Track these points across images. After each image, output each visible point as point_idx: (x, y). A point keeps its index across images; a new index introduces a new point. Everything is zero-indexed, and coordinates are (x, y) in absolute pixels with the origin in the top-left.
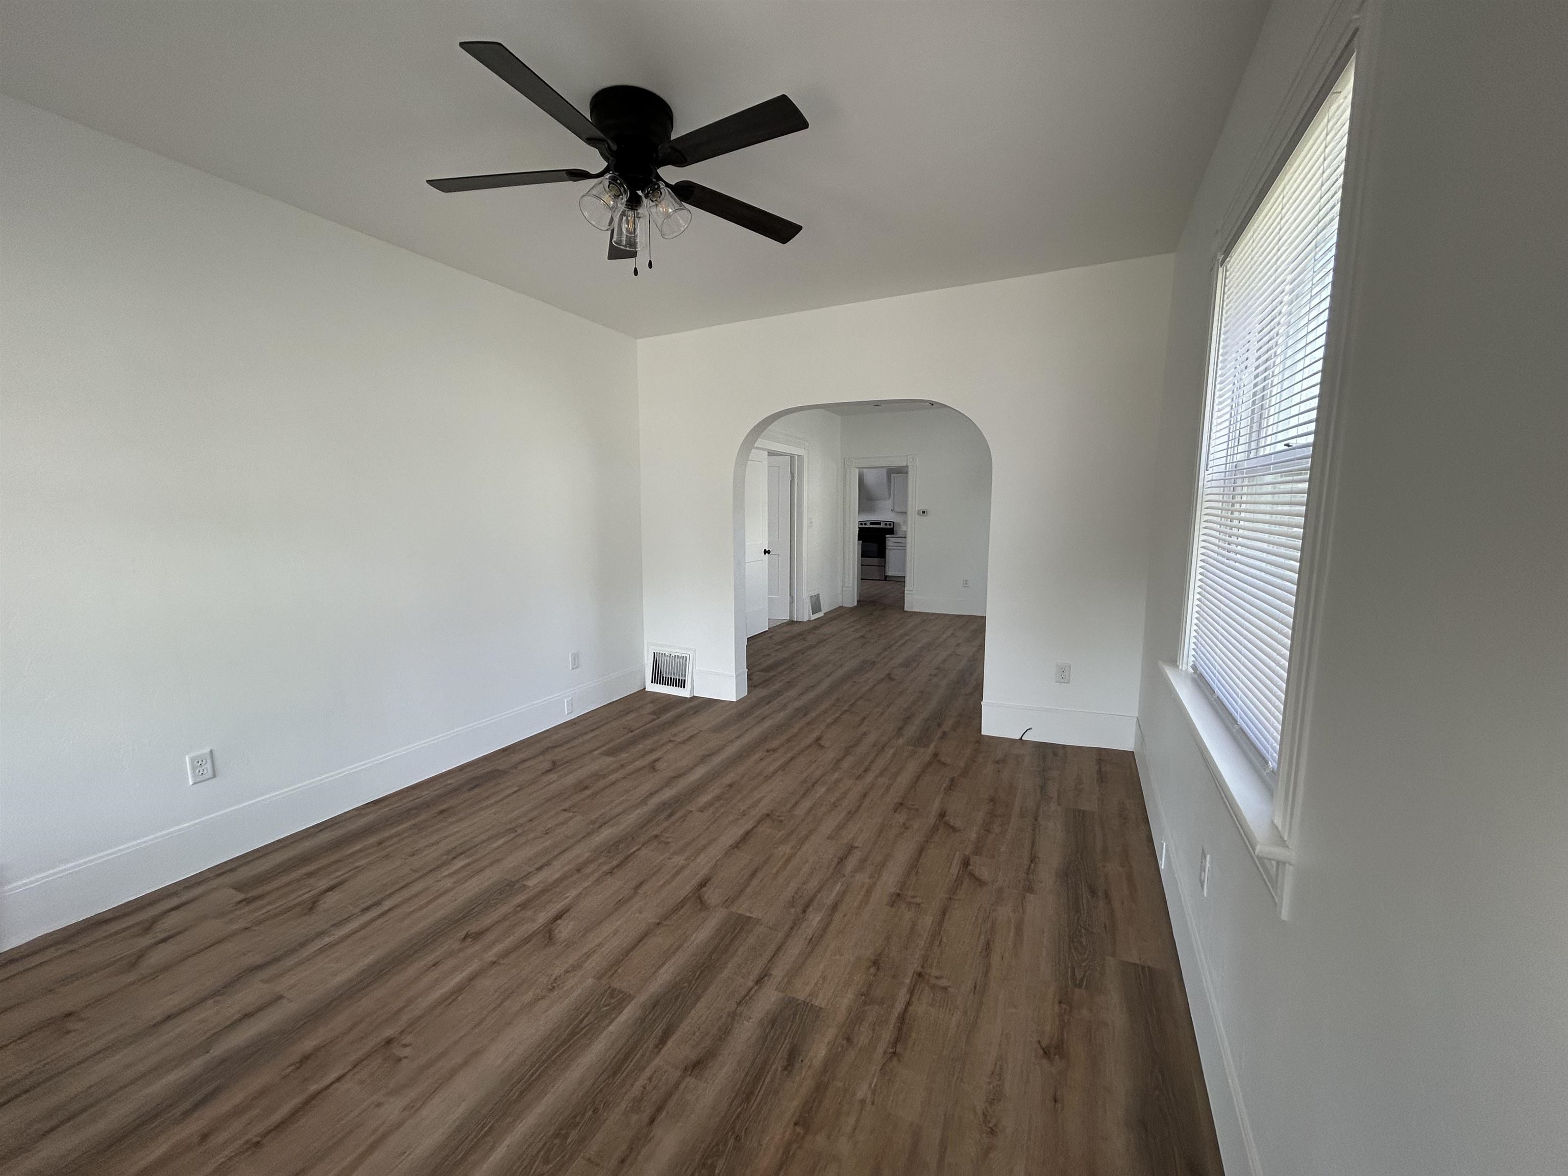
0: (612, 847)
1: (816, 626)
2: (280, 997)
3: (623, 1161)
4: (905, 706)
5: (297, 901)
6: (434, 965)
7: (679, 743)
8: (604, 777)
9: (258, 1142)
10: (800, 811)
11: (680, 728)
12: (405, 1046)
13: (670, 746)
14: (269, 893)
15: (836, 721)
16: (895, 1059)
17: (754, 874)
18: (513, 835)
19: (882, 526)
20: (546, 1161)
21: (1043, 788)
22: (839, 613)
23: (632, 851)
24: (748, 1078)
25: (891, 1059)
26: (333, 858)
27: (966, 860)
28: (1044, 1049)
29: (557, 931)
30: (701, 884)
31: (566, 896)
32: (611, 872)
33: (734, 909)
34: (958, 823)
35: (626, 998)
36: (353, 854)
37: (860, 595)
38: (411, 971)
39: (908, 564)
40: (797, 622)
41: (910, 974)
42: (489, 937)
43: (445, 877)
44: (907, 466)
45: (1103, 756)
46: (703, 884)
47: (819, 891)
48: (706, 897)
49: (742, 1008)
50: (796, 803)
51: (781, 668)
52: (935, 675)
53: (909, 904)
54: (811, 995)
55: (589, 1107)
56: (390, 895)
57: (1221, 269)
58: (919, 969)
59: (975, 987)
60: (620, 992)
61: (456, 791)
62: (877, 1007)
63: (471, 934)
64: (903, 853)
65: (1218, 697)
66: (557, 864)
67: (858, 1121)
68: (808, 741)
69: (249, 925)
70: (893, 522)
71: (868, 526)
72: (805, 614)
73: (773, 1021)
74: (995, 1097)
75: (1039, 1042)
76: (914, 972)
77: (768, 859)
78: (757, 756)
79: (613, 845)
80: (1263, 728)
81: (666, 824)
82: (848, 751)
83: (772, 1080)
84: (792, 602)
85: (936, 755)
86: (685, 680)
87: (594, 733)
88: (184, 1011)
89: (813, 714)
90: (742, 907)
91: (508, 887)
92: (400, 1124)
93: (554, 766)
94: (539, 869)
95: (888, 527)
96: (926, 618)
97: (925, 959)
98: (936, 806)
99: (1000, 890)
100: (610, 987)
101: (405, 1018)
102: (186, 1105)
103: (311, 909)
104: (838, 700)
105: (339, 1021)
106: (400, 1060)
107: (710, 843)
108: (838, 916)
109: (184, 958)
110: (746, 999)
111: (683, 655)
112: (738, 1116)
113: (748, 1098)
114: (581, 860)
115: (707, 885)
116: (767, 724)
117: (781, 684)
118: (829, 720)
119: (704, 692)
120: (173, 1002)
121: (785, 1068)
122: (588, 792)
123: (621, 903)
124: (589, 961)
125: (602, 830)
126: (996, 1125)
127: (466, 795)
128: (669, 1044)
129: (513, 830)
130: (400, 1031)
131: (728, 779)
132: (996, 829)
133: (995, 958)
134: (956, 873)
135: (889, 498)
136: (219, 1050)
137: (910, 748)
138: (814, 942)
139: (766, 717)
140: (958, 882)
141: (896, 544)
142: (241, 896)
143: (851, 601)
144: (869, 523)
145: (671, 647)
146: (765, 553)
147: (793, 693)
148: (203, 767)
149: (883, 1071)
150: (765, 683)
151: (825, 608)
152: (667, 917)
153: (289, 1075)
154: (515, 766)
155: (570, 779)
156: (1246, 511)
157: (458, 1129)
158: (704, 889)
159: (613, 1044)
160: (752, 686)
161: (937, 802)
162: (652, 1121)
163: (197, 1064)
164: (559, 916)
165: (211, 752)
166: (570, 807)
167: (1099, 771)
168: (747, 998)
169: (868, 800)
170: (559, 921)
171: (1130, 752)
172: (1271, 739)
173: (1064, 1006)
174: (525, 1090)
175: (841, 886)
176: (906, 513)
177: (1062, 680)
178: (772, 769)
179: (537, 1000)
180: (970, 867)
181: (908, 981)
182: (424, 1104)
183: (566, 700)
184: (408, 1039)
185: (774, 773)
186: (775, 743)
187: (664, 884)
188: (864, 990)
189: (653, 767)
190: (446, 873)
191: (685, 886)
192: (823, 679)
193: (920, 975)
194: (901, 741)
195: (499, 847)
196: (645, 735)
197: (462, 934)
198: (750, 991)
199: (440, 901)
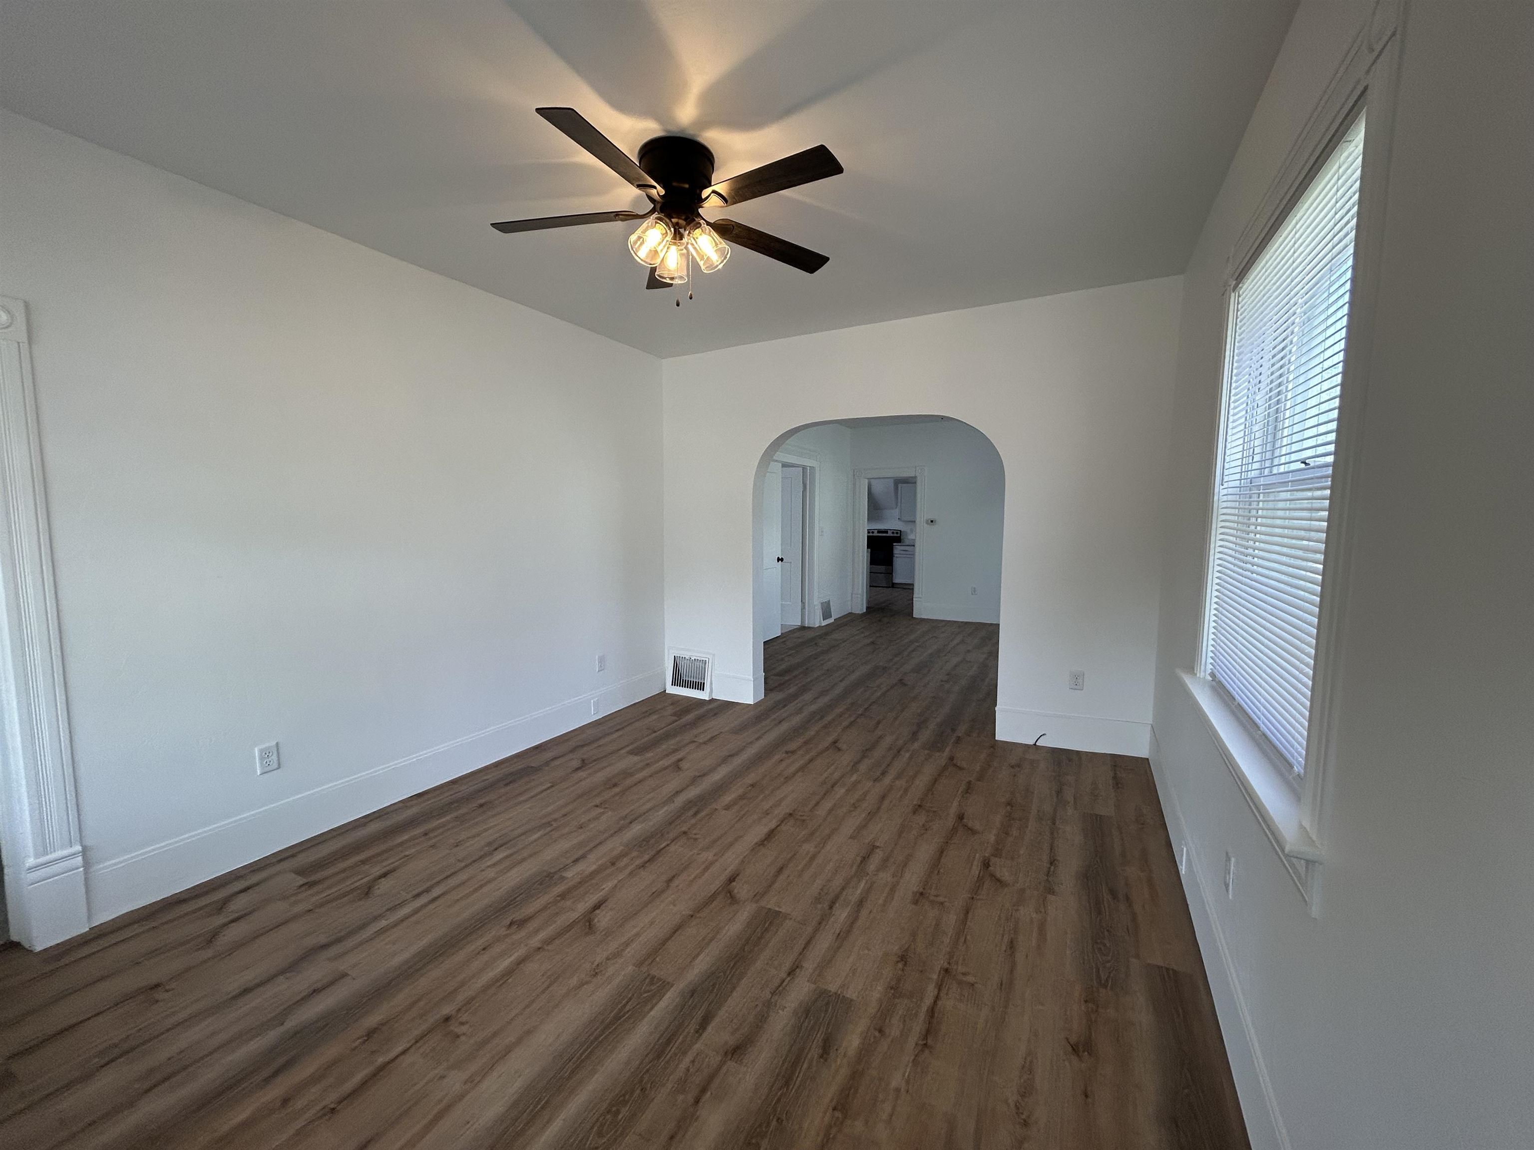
0: (643, 842)
1: (826, 631)
2: (344, 975)
3: (672, 1138)
4: (919, 711)
5: (353, 886)
6: (484, 949)
7: (701, 744)
8: (631, 775)
9: (334, 1109)
10: (822, 811)
11: (701, 729)
12: (462, 1024)
13: (692, 746)
14: (327, 878)
15: (852, 724)
16: (927, 1051)
17: (780, 870)
18: (549, 829)
19: (890, 534)
20: (600, 1134)
21: (1059, 792)
22: (848, 620)
23: (662, 846)
24: (786, 1065)
25: (922, 1051)
26: (383, 847)
27: (987, 861)
28: (1072, 1047)
29: (596, 920)
30: (730, 879)
31: (602, 887)
32: (643, 866)
33: (763, 903)
34: (977, 826)
35: (665, 986)
36: (401, 844)
37: (868, 602)
38: (460, 956)
39: (917, 573)
40: (809, 628)
41: (937, 969)
42: (532, 925)
43: (489, 867)
44: (916, 477)
45: (1117, 762)
46: (732, 879)
47: (843, 889)
48: (736, 891)
49: (776, 997)
50: (817, 804)
51: (796, 673)
52: (947, 681)
53: (932, 902)
54: (842, 986)
55: (637, 1086)
56: (438, 883)
57: (1233, 294)
58: (946, 965)
59: (1001, 985)
60: (659, 979)
61: (492, 786)
62: (906, 1001)
63: (516, 921)
64: (925, 852)
65: (1238, 704)
66: (592, 857)
67: (894, 1108)
68: (826, 744)
69: (311, 907)
70: (900, 531)
71: (876, 534)
72: (816, 620)
73: (806, 1011)
74: (1026, 1091)
75: (1067, 1039)
76: (941, 968)
77: (795, 854)
78: (777, 757)
79: (643, 840)
80: (1287, 734)
81: (693, 821)
82: (865, 753)
83: (809, 1068)
84: (803, 608)
85: (951, 759)
86: (704, 683)
87: (620, 733)
88: (258, 985)
89: (829, 718)
90: (771, 902)
91: (547, 878)
92: (461, 1097)
93: (584, 764)
94: (576, 861)
95: (895, 535)
96: (935, 625)
97: (951, 955)
98: (954, 809)
99: (1023, 891)
100: (649, 975)
101: (461, 997)
102: (265, 1073)
103: (367, 893)
104: (852, 704)
105: (401, 999)
106: (458, 1037)
107: (736, 840)
108: (864, 913)
109: (256, 936)
110: (779, 990)
111: (702, 659)
112: (779, 1100)
113: (787, 1084)
114: (615, 853)
115: (736, 880)
116: (785, 726)
117: (796, 688)
118: (845, 723)
119: (722, 695)
120: (249, 977)
121: (821, 1057)
122: (617, 790)
123: (656, 895)
124: (628, 950)
125: (633, 825)
126: (1029, 1117)
127: (503, 791)
128: (710, 1029)
129: (549, 824)
130: (457, 1009)
131: (751, 778)
132: (1015, 832)
133: (1020, 957)
134: (977, 873)
135: (896, 508)
136: (292, 1023)
137: (926, 752)
138: (843, 937)
139: (784, 719)
140: (980, 881)
141: (904, 553)
142: (301, 880)
143: (859, 606)
144: (876, 531)
145: (691, 651)
146: (778, 561)
147: (808, 696)
148: (270, 759)
149: (915, 1062)
150: (780, 687)
151: (836, 614)
152: (699, 909)
153: (356, 1047)
154: (547, 763)
155: (600, 776)
156: (1262, 525)
157: (515, 1104)
158: (734, 884)
159: (656, 1028)
160: (768, 690)
161: (955, 804)
162: (697, 1101)
163: (272, 1036)
164: (597, 906)
165: (277, 744)
166: (601, 804)
167: (1115, 777)
168: (781, 988)
169: (886, 803)
170: (597, 911)
171: (1145, 758)
172: (1296, 744)
173: (1090, 1005)
174: (576, 1068)
175: (865, 884)
176: (915, 522)
177: (1076, 687)
178: (792, 769)
179: (582, 984)
180: (991, 868)
181: (935, 977)
182: (484, 1077)
183: (592, 701)
184: (464, 1017)
185: (794, 774)
186: (792, 746)
187: (695, 878)
188: (893, 983)
189: (677, 766)
190: (489, 863)
191: (714, 880)
192: (836, 684)
193: (946, 970)
194: (916, 745)
195: (535, 841)
196: (667, 736)
197: (508, 922)
198: (784, 981)
199: (485, 890)
